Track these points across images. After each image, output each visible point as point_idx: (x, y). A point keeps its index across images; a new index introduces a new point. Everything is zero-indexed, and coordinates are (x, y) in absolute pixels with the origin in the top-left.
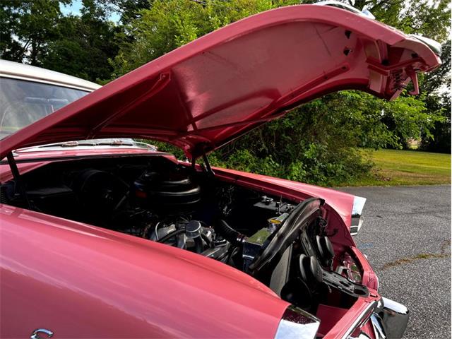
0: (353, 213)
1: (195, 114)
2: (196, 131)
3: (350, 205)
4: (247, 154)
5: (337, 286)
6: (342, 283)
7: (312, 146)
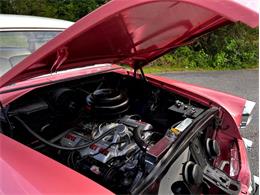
0: (244, 113)
1: (135, 42)
2: (136, 53)
3: (242, 107)
4: (186, 49)
5: (216, 182)
6: (221, 178)
7: (233, 41)
